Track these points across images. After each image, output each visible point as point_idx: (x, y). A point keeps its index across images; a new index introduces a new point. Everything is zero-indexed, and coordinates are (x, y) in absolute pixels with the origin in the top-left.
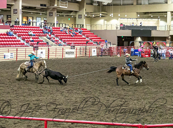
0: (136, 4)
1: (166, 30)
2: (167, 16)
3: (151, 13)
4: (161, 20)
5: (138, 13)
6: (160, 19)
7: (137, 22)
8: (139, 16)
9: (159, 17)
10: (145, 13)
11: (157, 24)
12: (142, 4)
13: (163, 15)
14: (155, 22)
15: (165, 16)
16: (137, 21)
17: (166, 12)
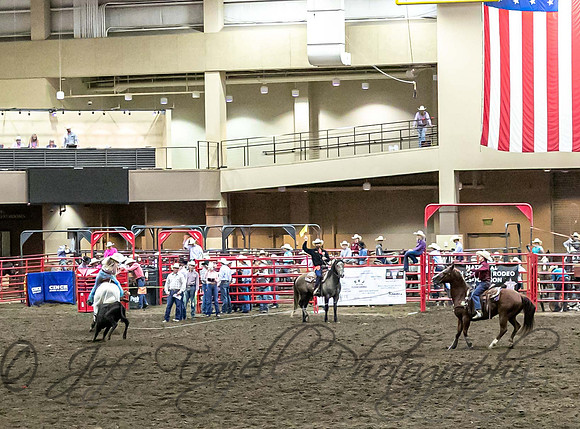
0: (43, 37)
1: (203, 166)
2: (203, 96)
3: (123, 80)
4: (173, 117)
5: (55, 83)
6: (169, 112)
7: (54, 128)
8: (61, 95)
9: (164, 101)
10: (95, 83)
11: (155, 139)
12: (76, 33)
13: (183, 89)
14: (146, 128)
15: (195, 95)
16: (54, 121)
17: (200, 76)
